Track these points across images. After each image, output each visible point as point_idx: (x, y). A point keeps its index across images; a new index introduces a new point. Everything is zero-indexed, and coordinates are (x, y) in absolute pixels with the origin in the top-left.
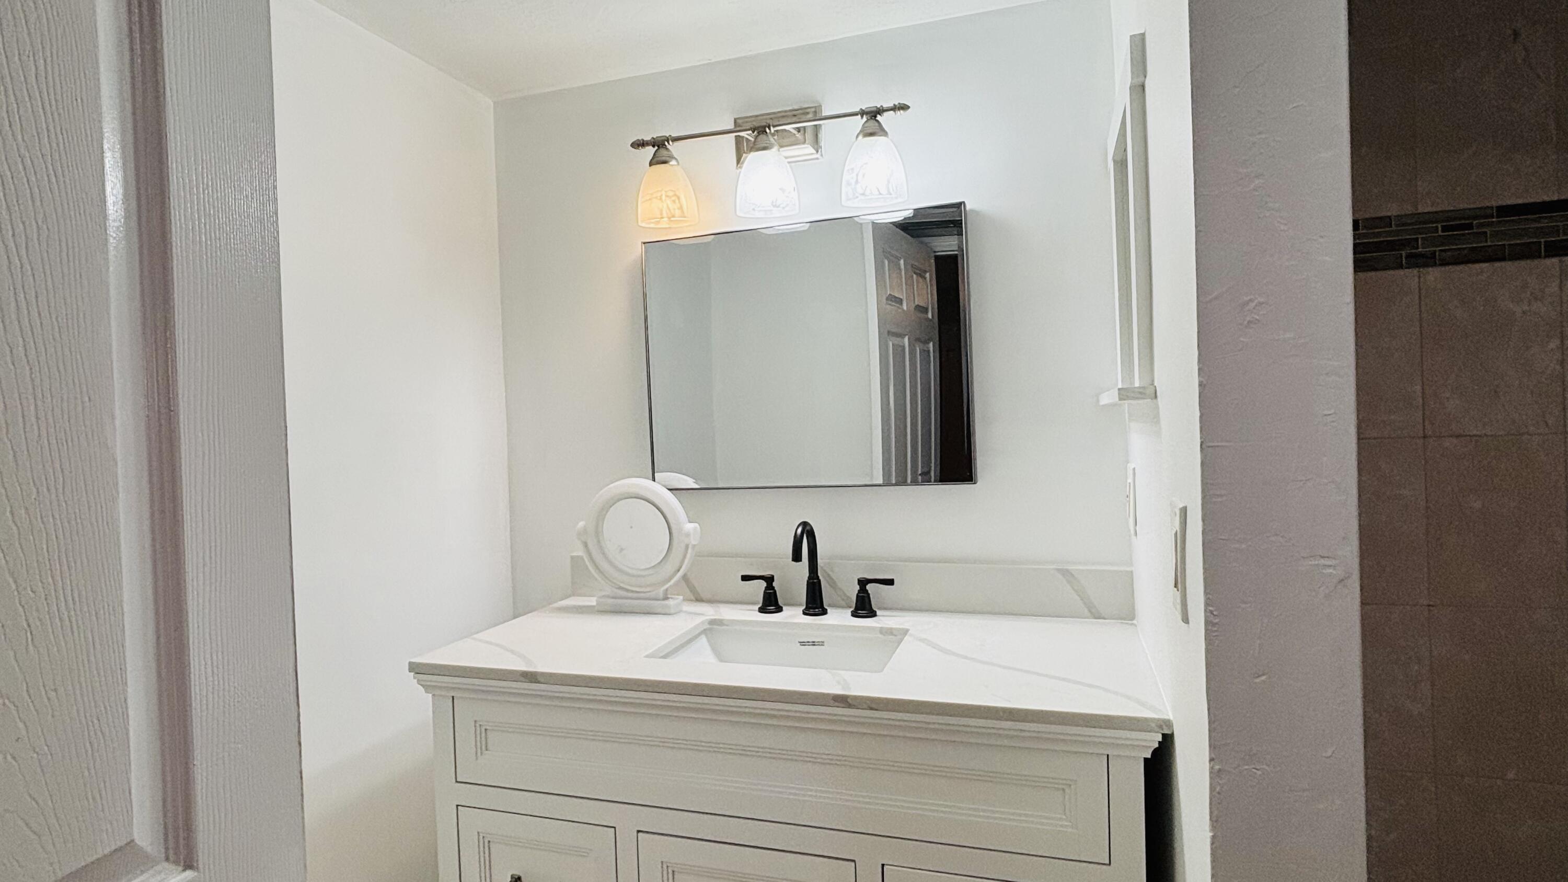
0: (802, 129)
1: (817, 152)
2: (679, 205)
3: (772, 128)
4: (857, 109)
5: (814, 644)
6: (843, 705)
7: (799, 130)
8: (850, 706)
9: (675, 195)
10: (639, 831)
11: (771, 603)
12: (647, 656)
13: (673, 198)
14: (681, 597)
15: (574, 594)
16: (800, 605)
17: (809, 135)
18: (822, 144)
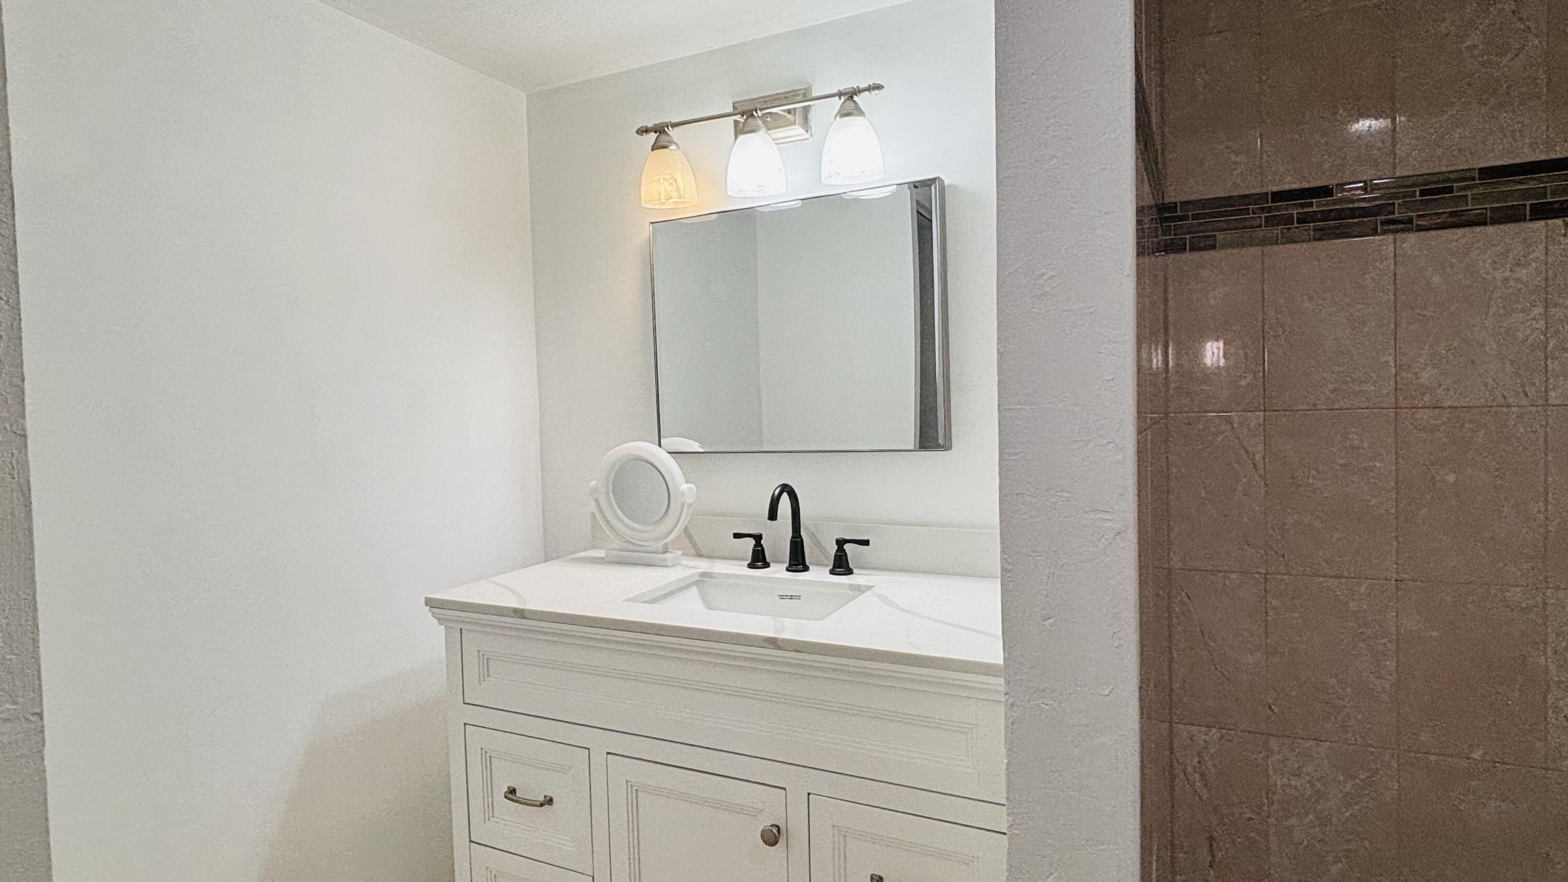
0: (792, 111)
1: (807, 132)
2: (675, 187)
3: (759, 111)
4: (835, 91)
5: (791, 597)
6: (772, 647)
7: (789, 111)
8: (779, 648)
9: (673, 178)
10: (608, 753)
11: (759, 559)
12: (627, 600)
13: (671, 181)
14: (680, 552)
15: (594, 547)
16: (786, 562)
17: (799, 116)
18: (812, 124)
